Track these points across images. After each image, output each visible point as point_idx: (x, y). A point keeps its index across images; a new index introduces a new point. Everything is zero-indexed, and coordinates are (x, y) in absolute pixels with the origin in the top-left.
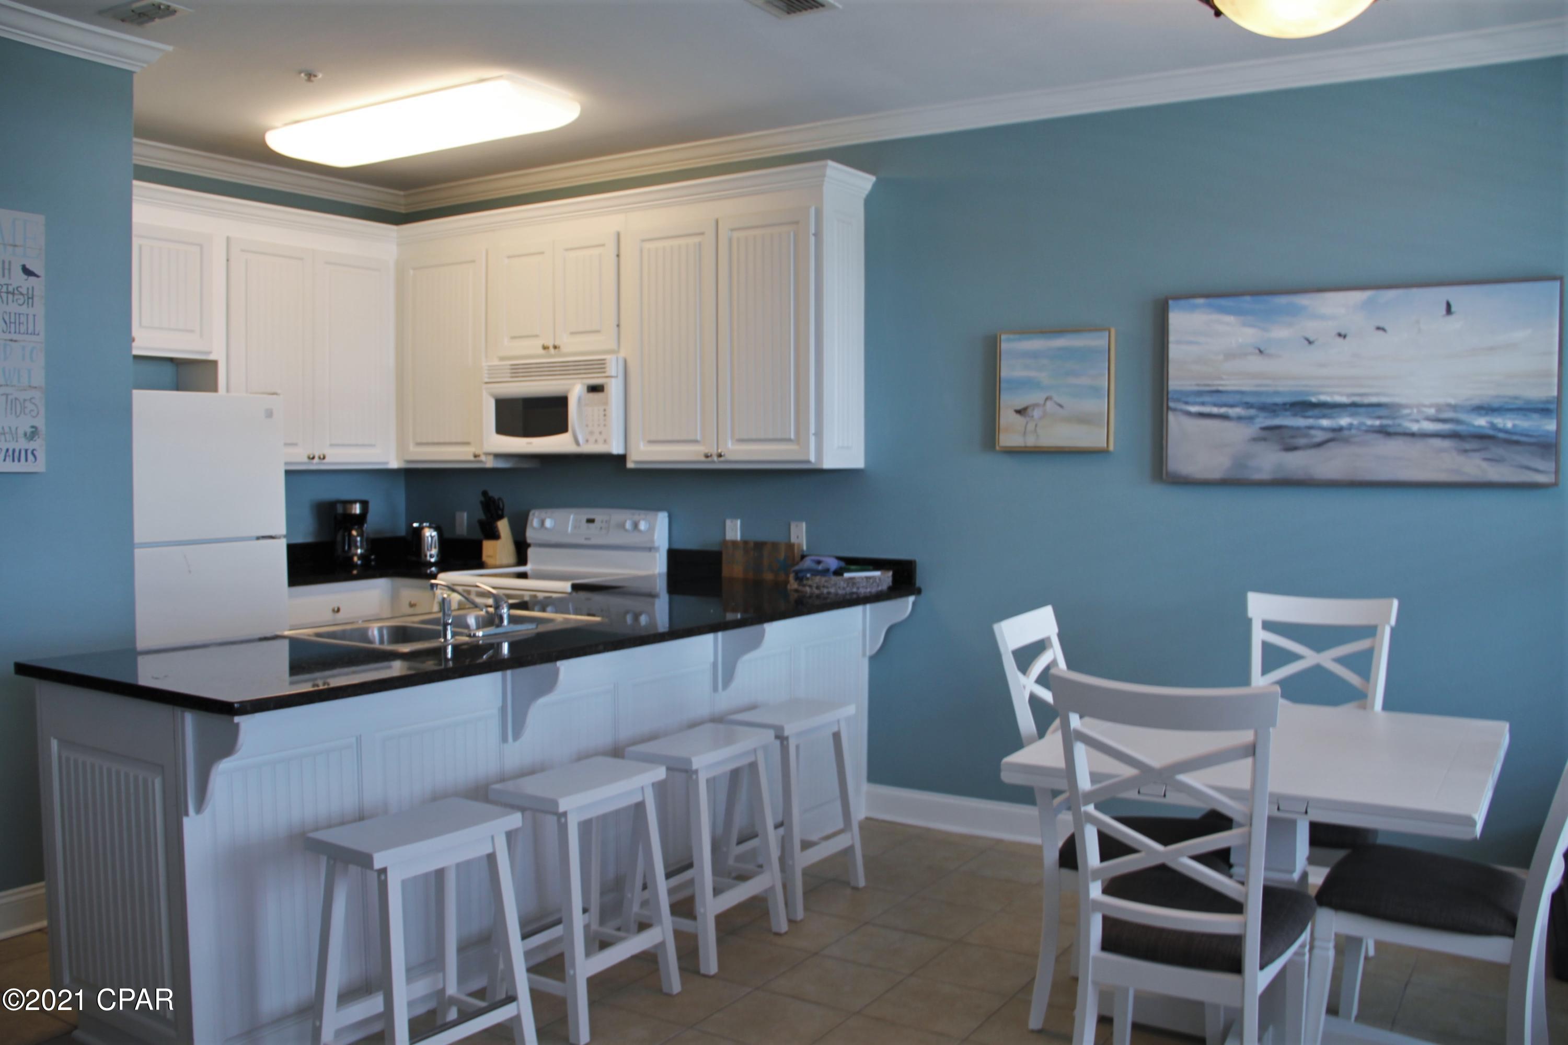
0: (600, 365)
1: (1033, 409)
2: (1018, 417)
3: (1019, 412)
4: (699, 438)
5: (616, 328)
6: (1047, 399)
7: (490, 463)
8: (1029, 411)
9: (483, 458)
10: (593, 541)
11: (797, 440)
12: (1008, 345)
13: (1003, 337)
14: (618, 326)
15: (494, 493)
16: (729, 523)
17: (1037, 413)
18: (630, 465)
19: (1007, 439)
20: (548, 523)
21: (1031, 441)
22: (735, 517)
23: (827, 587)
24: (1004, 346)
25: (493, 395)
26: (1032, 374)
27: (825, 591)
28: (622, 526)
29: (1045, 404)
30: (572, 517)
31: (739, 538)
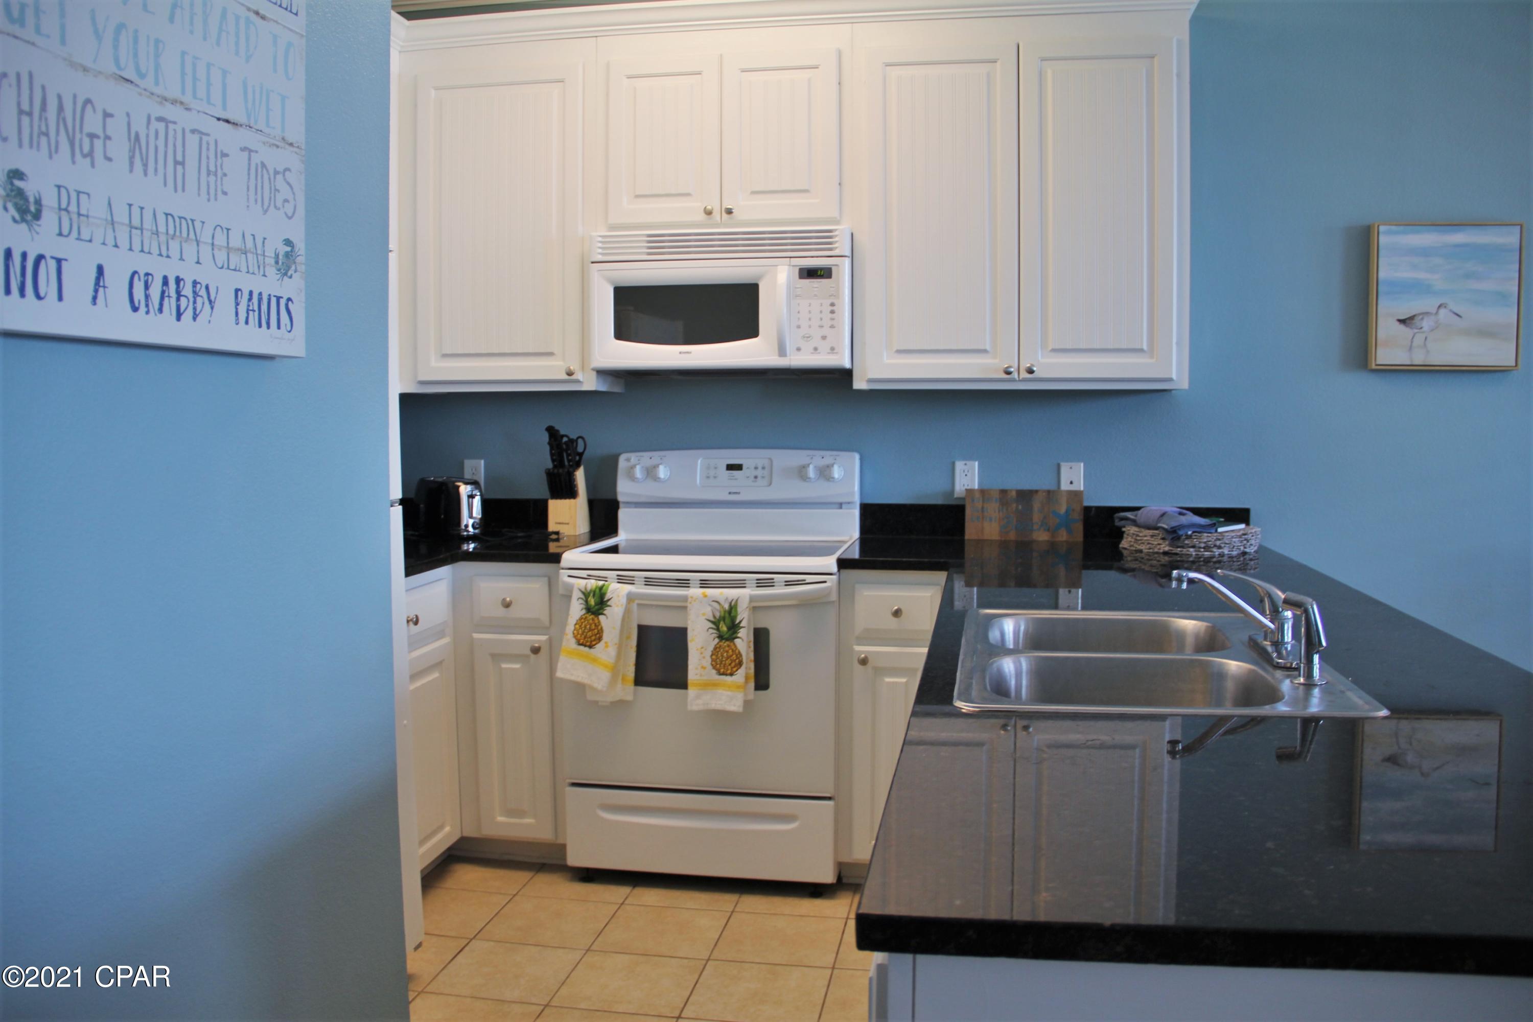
0: (825, 238)
1: (1422, 319)
2: (1402, 327)
3: (1403, 321)
4: (988, 348)
5: (839, 187)
6: (1440, 306)
7: (589, 383)
8: (1417, 320)
9: (579, 376)
10: (745, 496)
11: (1151, 352)
12: (1387, 239)
13: (1382, 228)
14: (840, 184)
15: (568, 430)
16: (959, 465)
17: (1426, 324)
18: (859, 384)
19: (1384, 356)
20: (662, 472)
21: (1419, 358)
22: (968, 457)
23: (1220, 547)
24: (1383, 240)
25: (610, 280)
26: (1421, 275)
27: (1217, 552)
28: (801, 473)
29: (1437, 313)
30: (699, 461)
31: (976, 487)
